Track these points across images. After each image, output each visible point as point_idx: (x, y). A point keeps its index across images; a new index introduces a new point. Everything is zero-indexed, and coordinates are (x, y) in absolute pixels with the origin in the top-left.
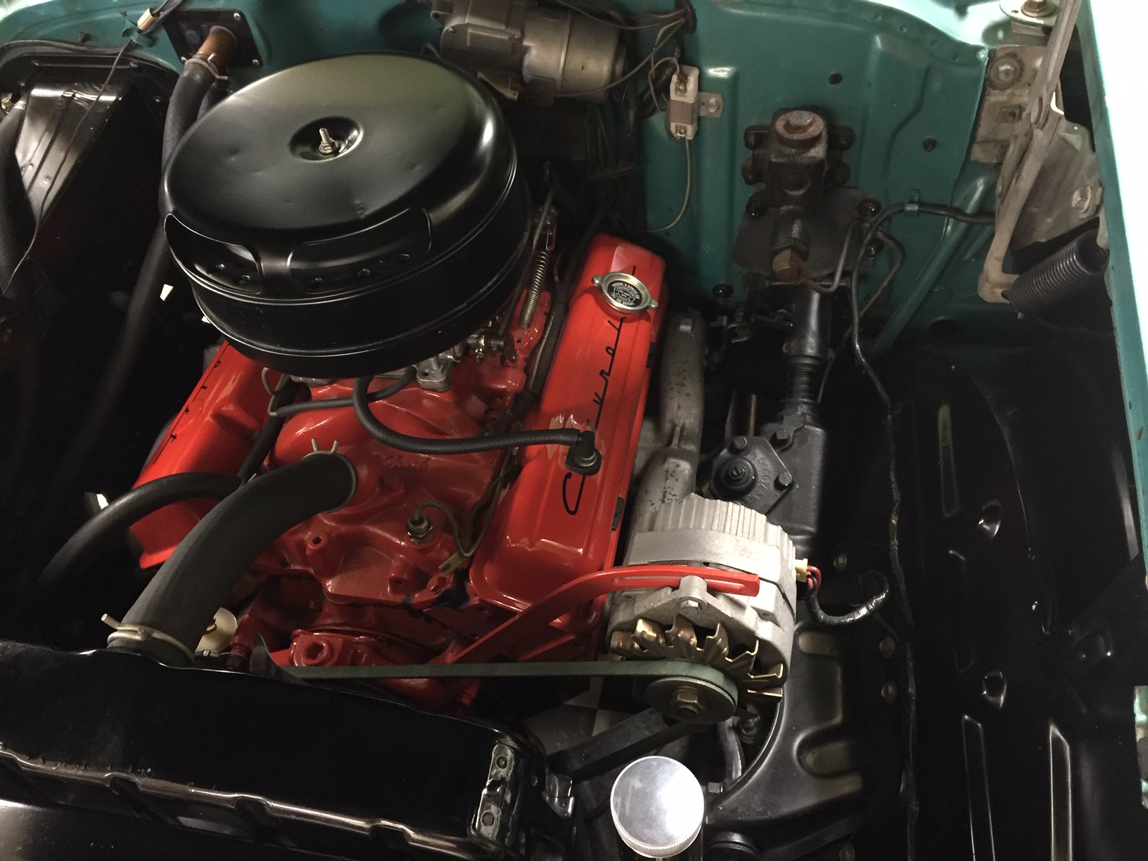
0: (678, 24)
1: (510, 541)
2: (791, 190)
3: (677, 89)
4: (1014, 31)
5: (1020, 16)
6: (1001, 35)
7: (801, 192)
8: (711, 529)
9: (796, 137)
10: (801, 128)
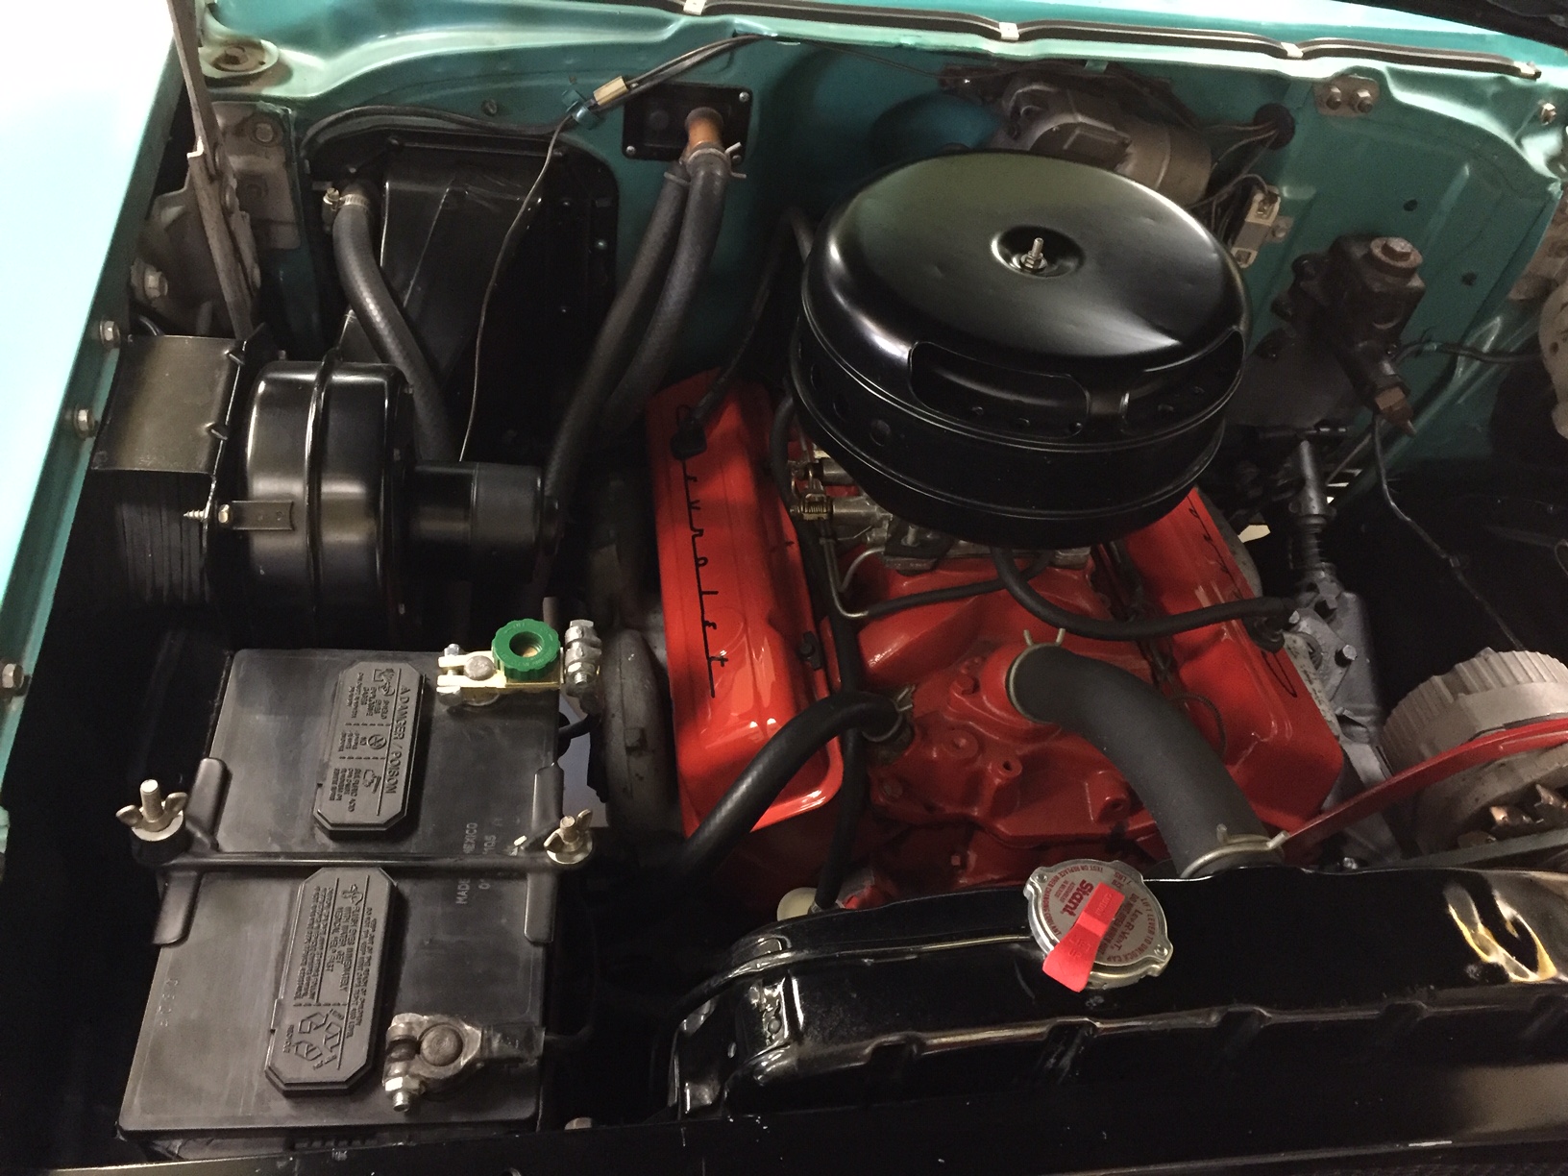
0: (1270, 136)
1: (1258, 736)
3: (1259, 209)
7: (1390, 325)
9: (1402, 264)
10: (1405, 256)
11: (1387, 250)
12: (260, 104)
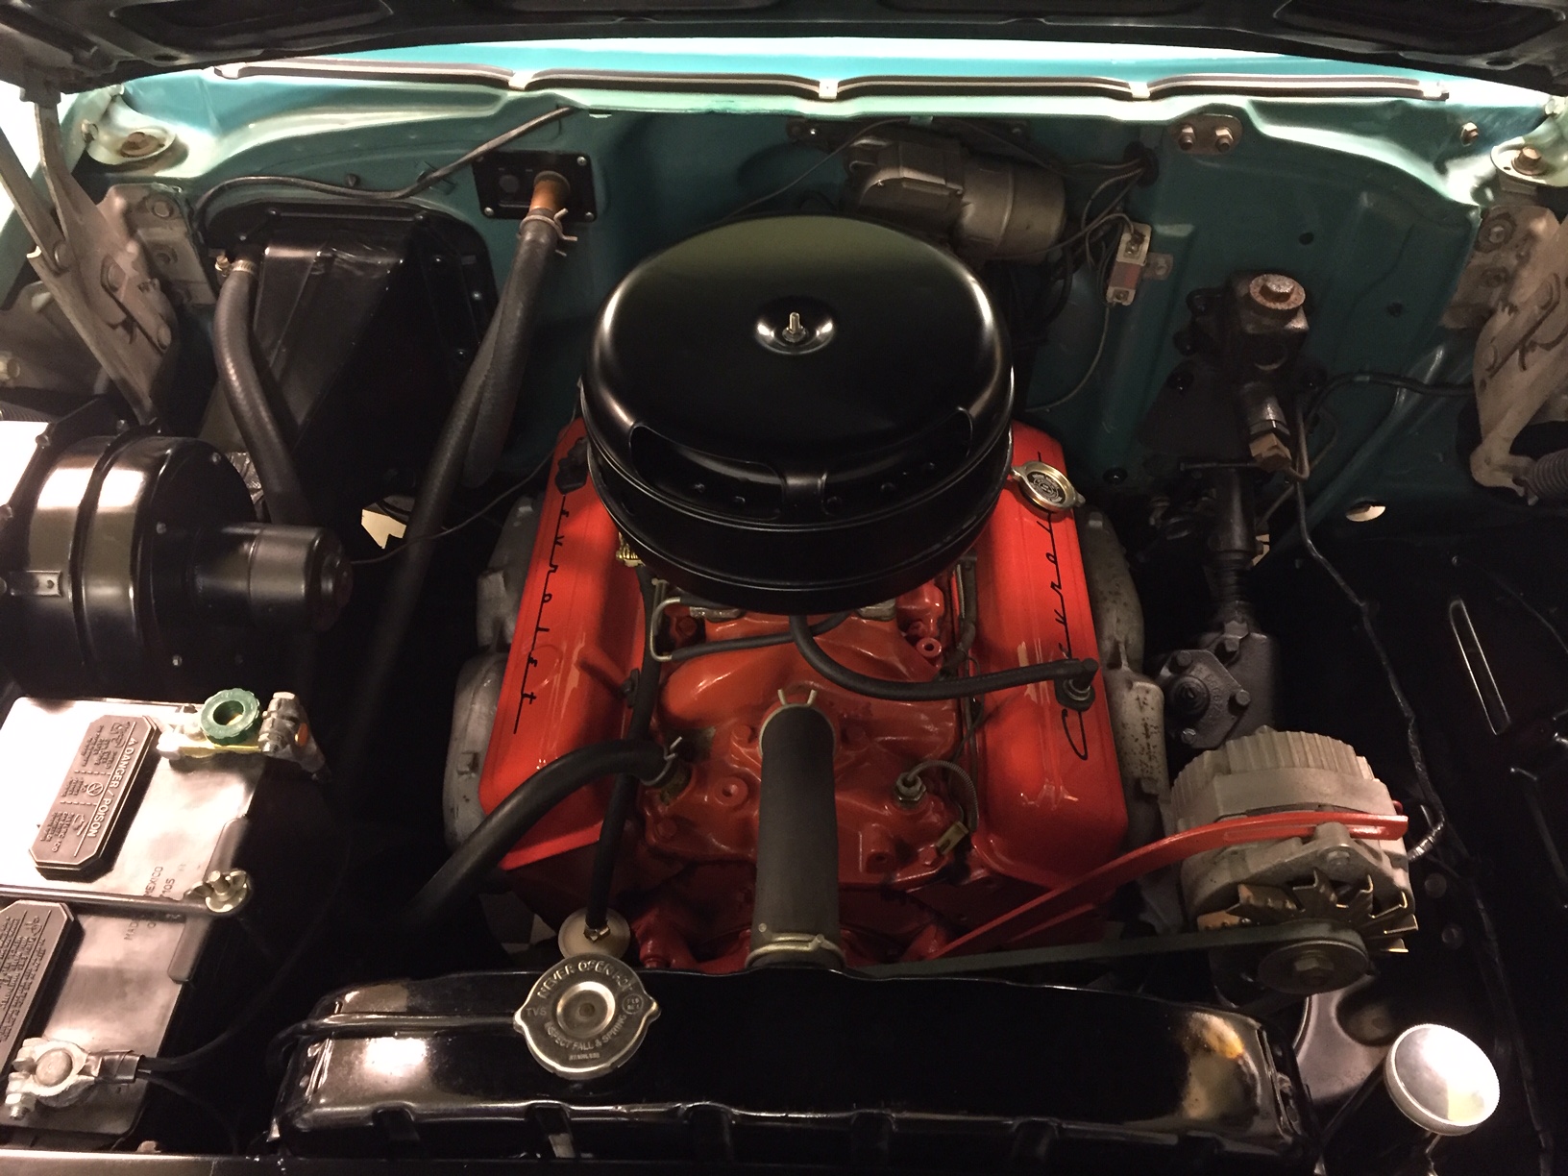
0: (1135, 175)
1: (1026, 798)
2: (1262, 364)
3: (1128, 249)
4: (1503, 189)
5: (1513, 173)
6: (1489, 194)
7: (1275, 366)
8: (1294, 766)
9: (1280, 306)
10: (1284, 297)
11: (1265, 291)
12: (154, 185)
